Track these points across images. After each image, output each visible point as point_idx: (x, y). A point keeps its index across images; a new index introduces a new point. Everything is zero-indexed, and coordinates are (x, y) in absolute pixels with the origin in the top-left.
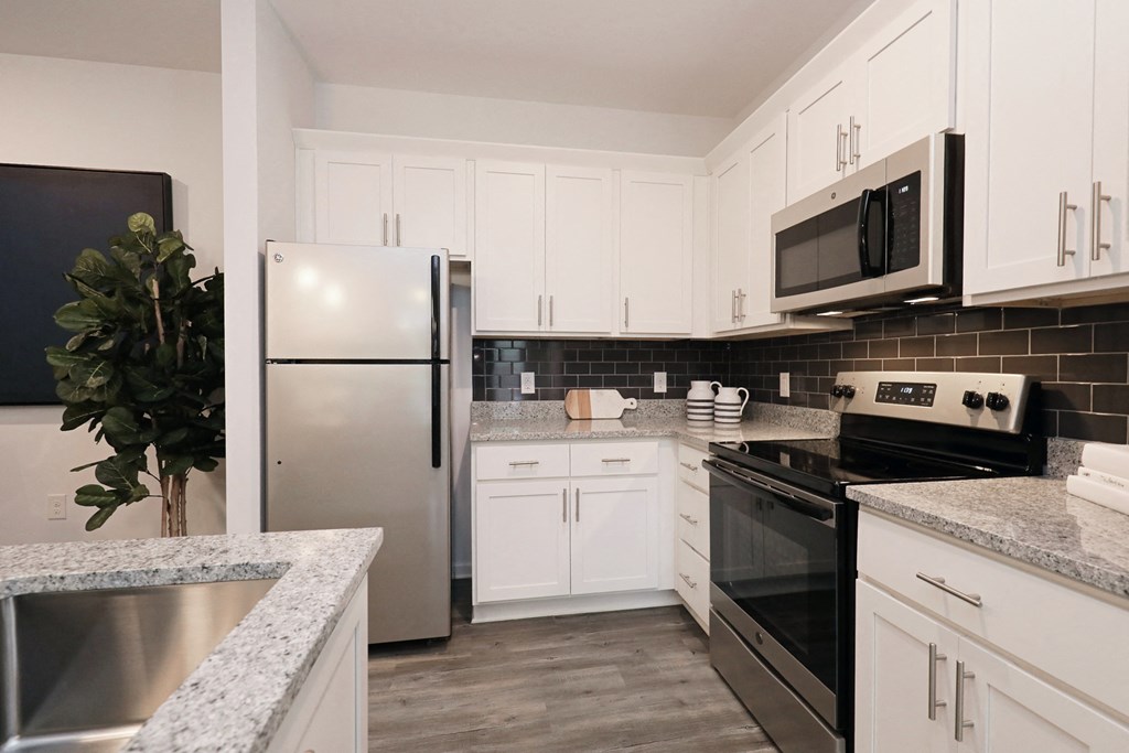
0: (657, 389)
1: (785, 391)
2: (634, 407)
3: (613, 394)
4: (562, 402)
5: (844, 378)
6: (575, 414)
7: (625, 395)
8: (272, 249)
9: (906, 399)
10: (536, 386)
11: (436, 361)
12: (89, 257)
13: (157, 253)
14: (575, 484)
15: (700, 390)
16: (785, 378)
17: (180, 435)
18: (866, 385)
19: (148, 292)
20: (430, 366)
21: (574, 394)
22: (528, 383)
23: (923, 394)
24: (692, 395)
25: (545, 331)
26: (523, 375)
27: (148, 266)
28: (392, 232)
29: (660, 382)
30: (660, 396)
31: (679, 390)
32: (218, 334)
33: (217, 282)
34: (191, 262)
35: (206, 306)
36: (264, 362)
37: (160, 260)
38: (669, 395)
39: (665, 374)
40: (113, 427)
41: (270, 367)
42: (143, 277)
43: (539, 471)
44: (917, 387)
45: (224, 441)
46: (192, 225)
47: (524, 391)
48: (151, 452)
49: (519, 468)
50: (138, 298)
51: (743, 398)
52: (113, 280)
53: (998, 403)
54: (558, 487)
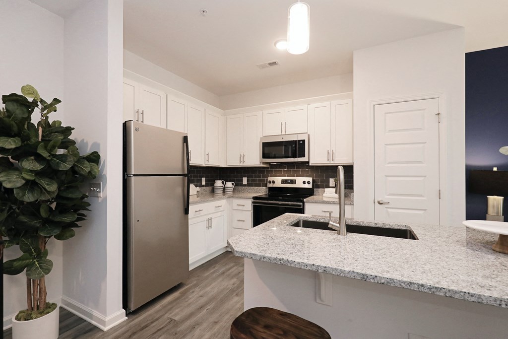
0: (203, 184)
2: (199, 190)
3: (193, 186)
5: (271, 179)
7: (196, 186)
9: (289, 183)
15: (219, 183)
18: (278, 181)
23: (293, 182)
24: (216, 185)
28: (141, 116)
29: (204, 181)
39: (205, 178)
44: (291, 180)
53: (309, 183)
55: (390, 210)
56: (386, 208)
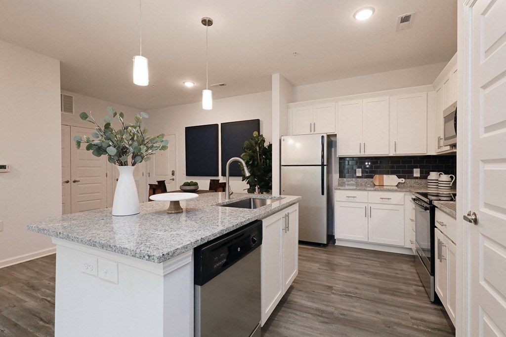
0: (415, 175)
2: (403, 182)
3: (394, 177)
4: (372, 179)
6: (377, 184)
7: (399, 177)
8: (283, 138)
10: (362, 173)
11: (323, 165)
12: (246, 142)
13: (258, 140)
14: (370, 205)
15: (433, 175)
17: (263, 183)
19: (256, 150)
20: (321, 167)
21: (377, 177)
22: (359, 173)
24: (429, 178)
25: (362, 154)
26: (357, 169)
27: (256, 143)
28: (313, 127)
29: (417, 173)
30: (417, 178)
31: (424, 176)
32: (271, 159)
33: (270, 146)
34: (264, 141)
35: (268, 152)
36: (280, 165)
37: (259, 142)
38: (421, 178)
39: (419, 170)
40: (251, 181)
41: (282, 167)
42: (256, 146)
43: (357, 200)
45: (271, 186)
46: (264, 132)
47: (357, 175)
48: (257, 188)
49: (350, 198)
50: (255, 151)
51: (452, 179)
52: (251, 147)
54: (364, 206)
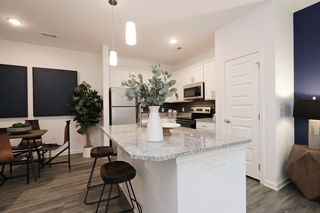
0: (163, 111)
1: (183, 110)
5: (192, 108)
9: (200, 111)
10: (143, 111)
11: (137, 106)
15: (170, 111)
16: (183, 109)
18: (195, 109)
23: (201, 110)
24: (168, 112)
31: (166, 111)
39: (164, 108)
44: (201, 109)
51: (177, 112)
53: (208, 110)
55: (233, 127)
56: (232, 125)
